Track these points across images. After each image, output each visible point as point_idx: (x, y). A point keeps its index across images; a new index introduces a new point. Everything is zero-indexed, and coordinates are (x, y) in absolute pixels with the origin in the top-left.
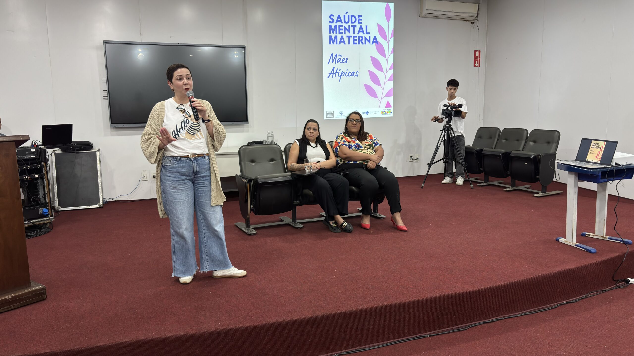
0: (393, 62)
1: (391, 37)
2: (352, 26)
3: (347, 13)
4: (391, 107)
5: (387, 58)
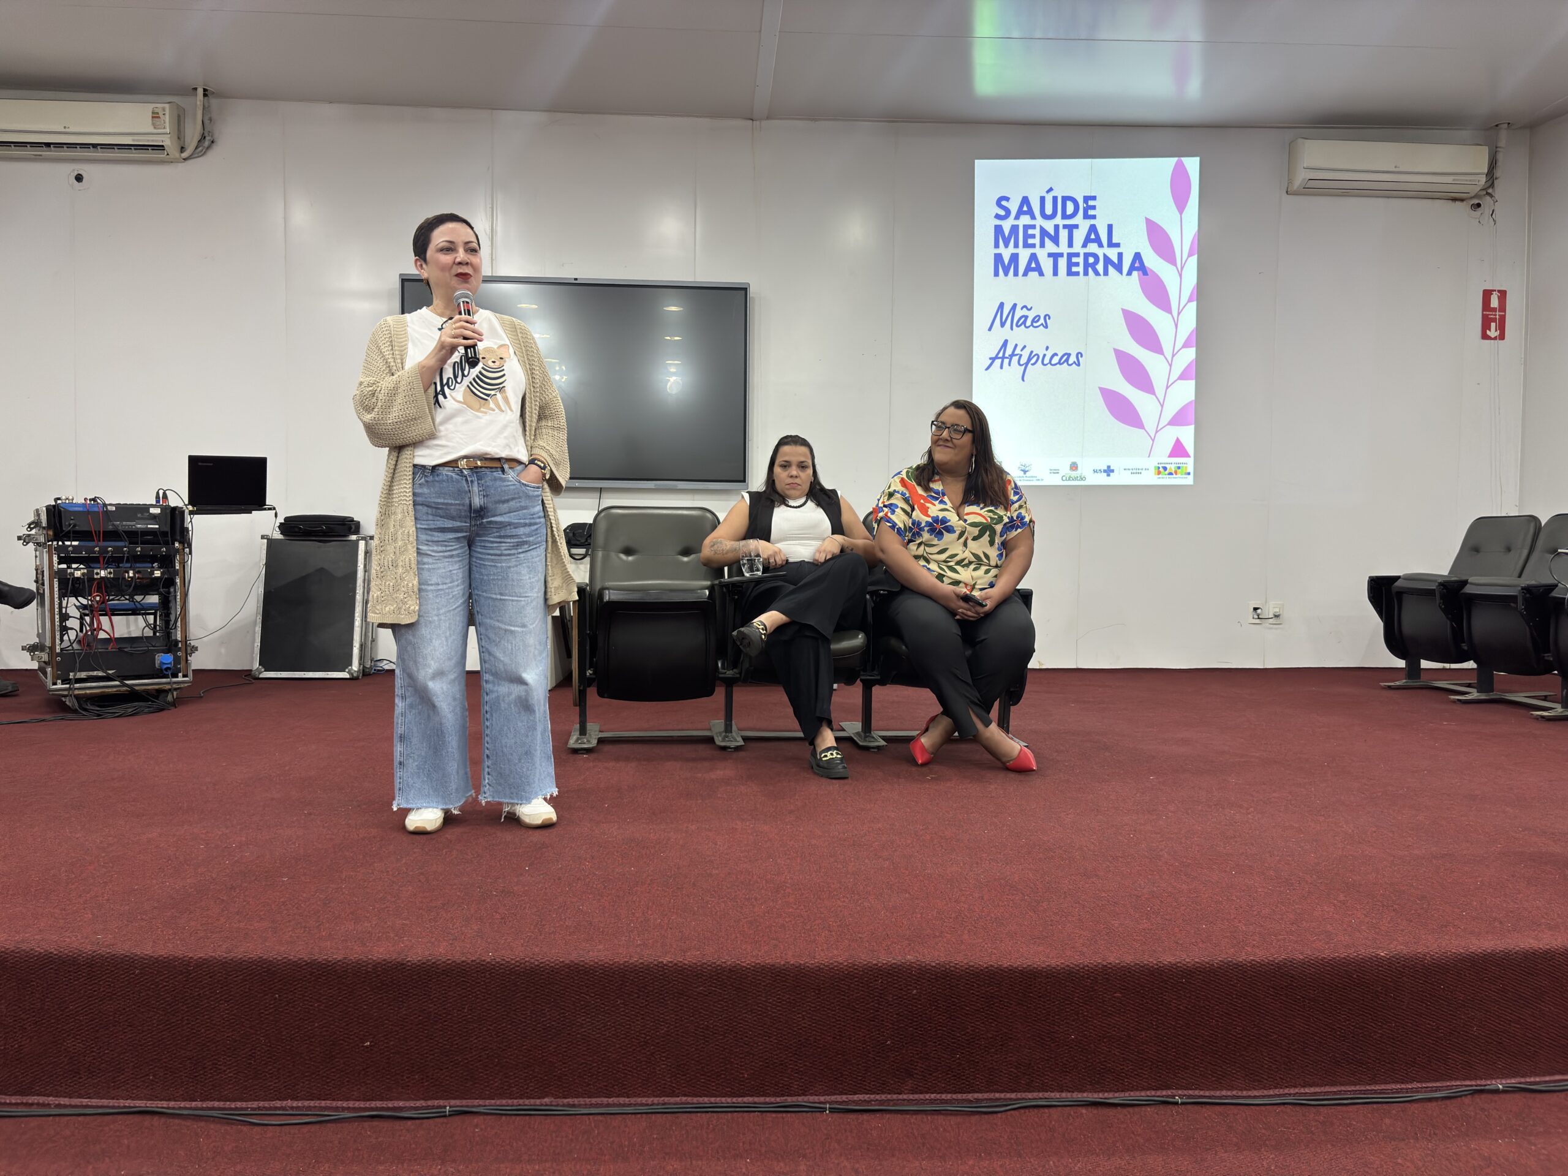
0: (1194, 325)
1: (1190, 255)
2: (1065, 227)
3: (1051, 190)
4: (1186, 455)
5: (1175, 313)
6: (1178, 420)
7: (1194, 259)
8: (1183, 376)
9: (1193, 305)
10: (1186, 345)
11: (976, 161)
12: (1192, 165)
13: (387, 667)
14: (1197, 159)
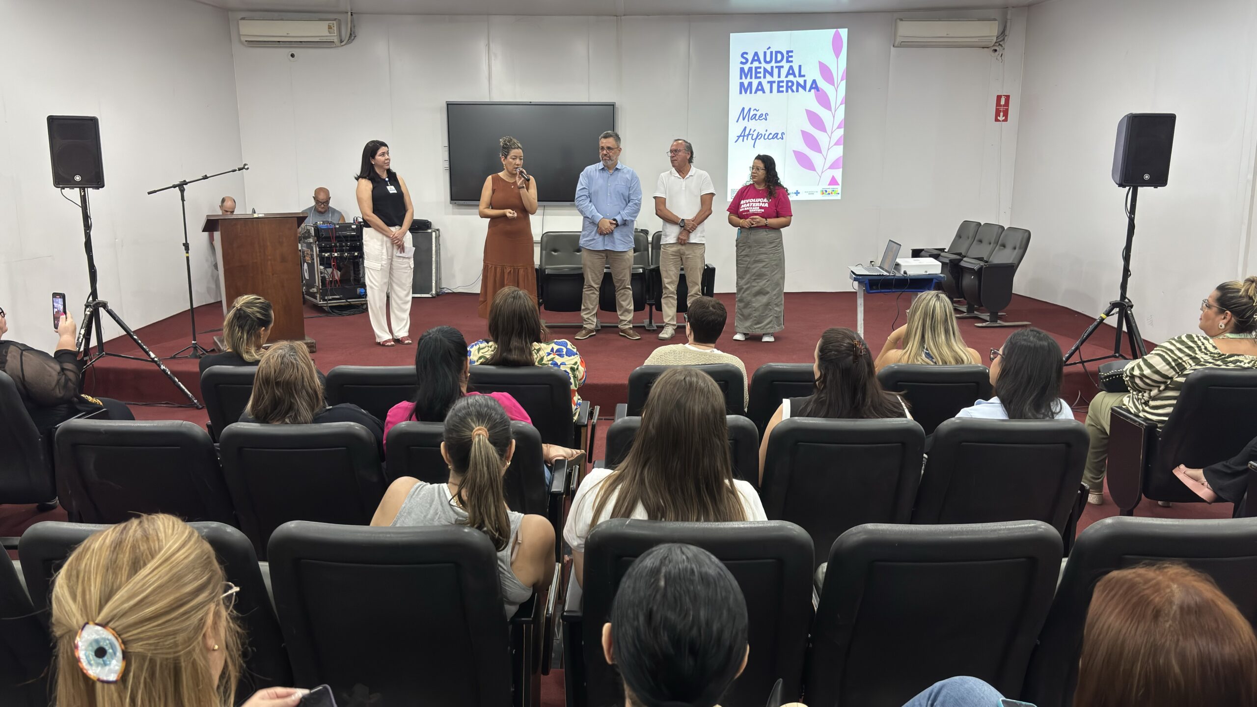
0: (843, 117)
1: (842, 80)
2: (776, 67)
3: (769, 48)
4: (838, 184)
5: (833, 111)
6: (833, 166)
7: (844, 82)
8: (837, 144)
9: (843, 106)
10: (839, 127)
11: (731, 34)
12: (844, 32)
13: (446, 292)
14: (846, 30)
